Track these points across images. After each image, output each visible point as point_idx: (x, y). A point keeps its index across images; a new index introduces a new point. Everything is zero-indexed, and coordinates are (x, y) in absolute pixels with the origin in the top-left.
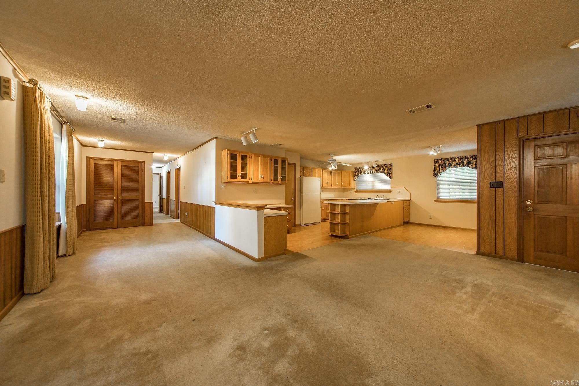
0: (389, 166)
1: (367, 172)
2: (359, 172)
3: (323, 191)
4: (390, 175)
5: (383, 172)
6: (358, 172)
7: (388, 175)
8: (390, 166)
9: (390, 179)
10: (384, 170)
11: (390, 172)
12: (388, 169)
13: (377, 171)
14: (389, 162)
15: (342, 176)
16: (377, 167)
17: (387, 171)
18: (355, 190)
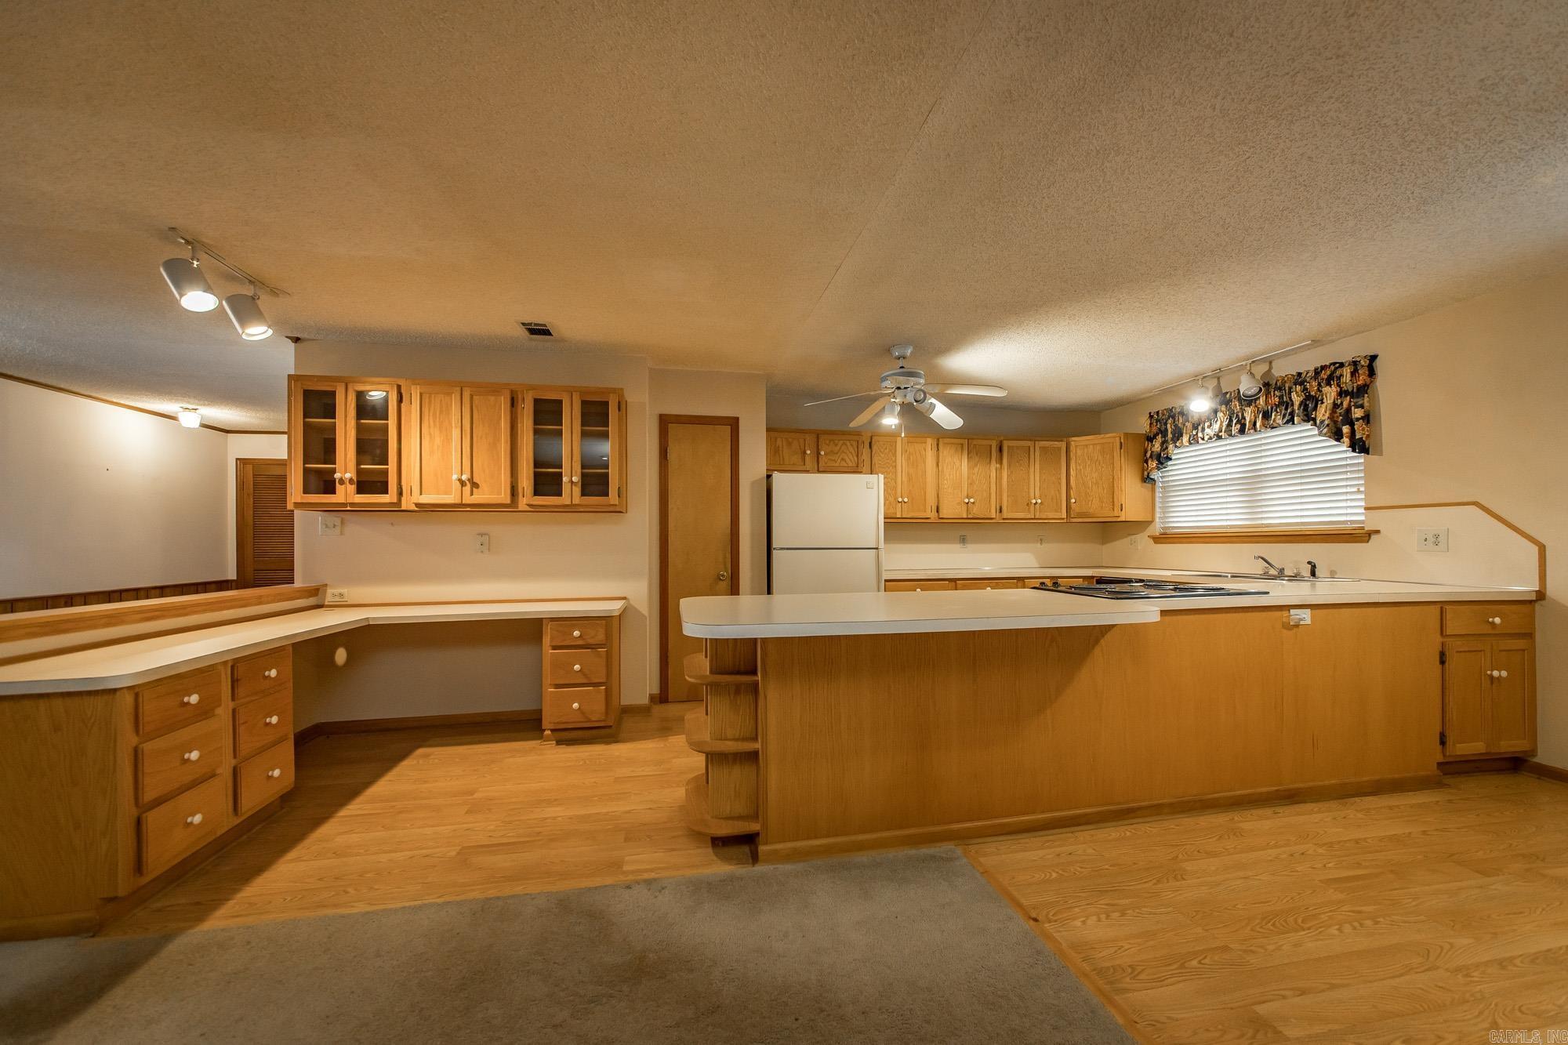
0: (1347, 372)
1: (1207, 431)
2: (1170, 436)
3: (888, 538)
4: (1353, 432)
5: (1308, 418)
6: (1164, 433)
7: (1338, 436)
8: (1353, 374)
9: (1361, 459)
10: (1310, 404)
11: (1357, 413)
12: (1342, 393)
13: (1266, 416)
14: (1346, 351)
15: (1073, 465)
16: (1267, 394)
17: (1335, 406)
18: (1157, 528)
